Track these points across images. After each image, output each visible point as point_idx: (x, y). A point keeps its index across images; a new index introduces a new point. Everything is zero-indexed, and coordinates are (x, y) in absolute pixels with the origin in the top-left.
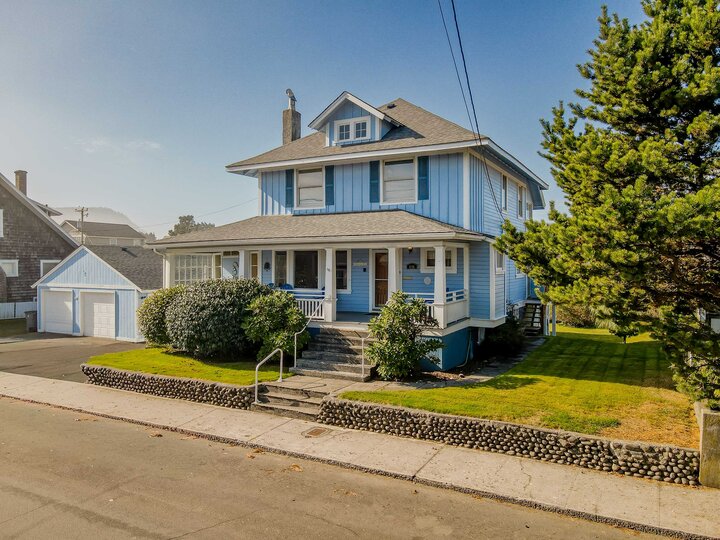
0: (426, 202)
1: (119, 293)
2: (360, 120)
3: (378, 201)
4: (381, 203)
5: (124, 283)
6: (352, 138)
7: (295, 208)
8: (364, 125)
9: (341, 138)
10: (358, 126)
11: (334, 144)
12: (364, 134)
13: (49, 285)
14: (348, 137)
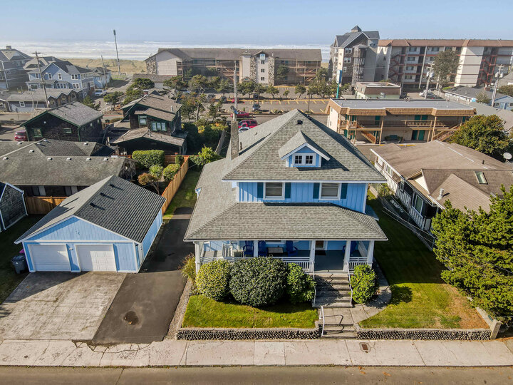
0: (345, 200)
1: (117, 245)
2: (309, 155)
3: (318, 198)
4: (320, 199)
5: (121, 239)
6: (303, 164)
7: (264, 198)
8: (311, 157)
9: (296, 162)
10: (307, 157)
11: (292, 165)
12: (311, 162)
13: (37, 241)
14: (300, 162)
